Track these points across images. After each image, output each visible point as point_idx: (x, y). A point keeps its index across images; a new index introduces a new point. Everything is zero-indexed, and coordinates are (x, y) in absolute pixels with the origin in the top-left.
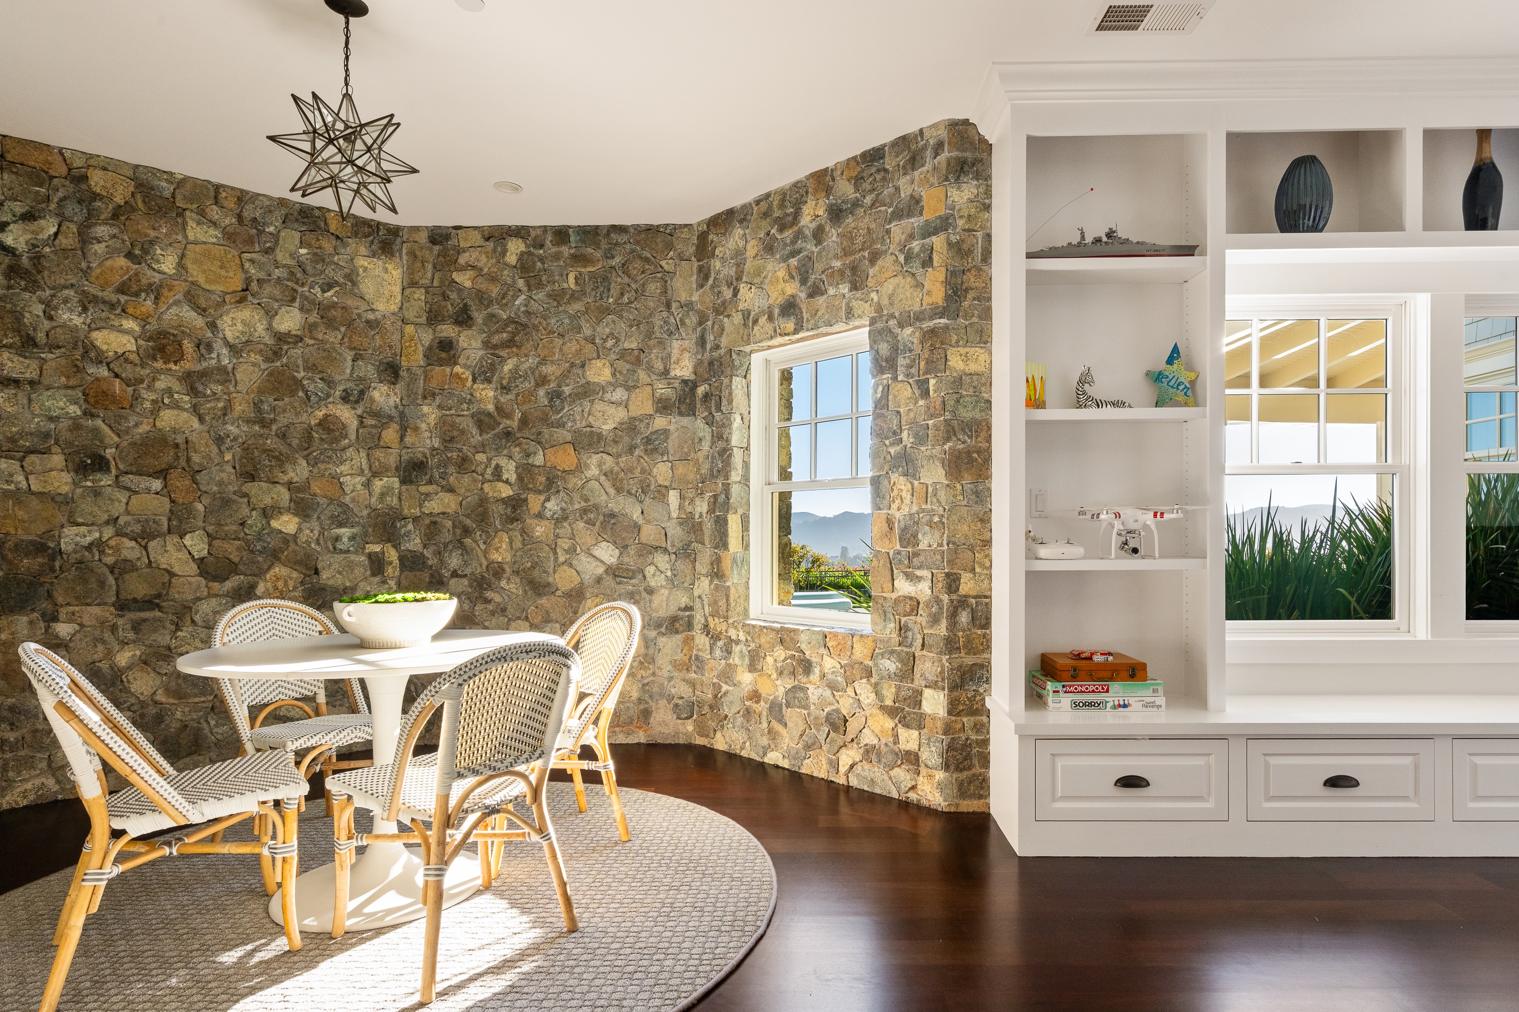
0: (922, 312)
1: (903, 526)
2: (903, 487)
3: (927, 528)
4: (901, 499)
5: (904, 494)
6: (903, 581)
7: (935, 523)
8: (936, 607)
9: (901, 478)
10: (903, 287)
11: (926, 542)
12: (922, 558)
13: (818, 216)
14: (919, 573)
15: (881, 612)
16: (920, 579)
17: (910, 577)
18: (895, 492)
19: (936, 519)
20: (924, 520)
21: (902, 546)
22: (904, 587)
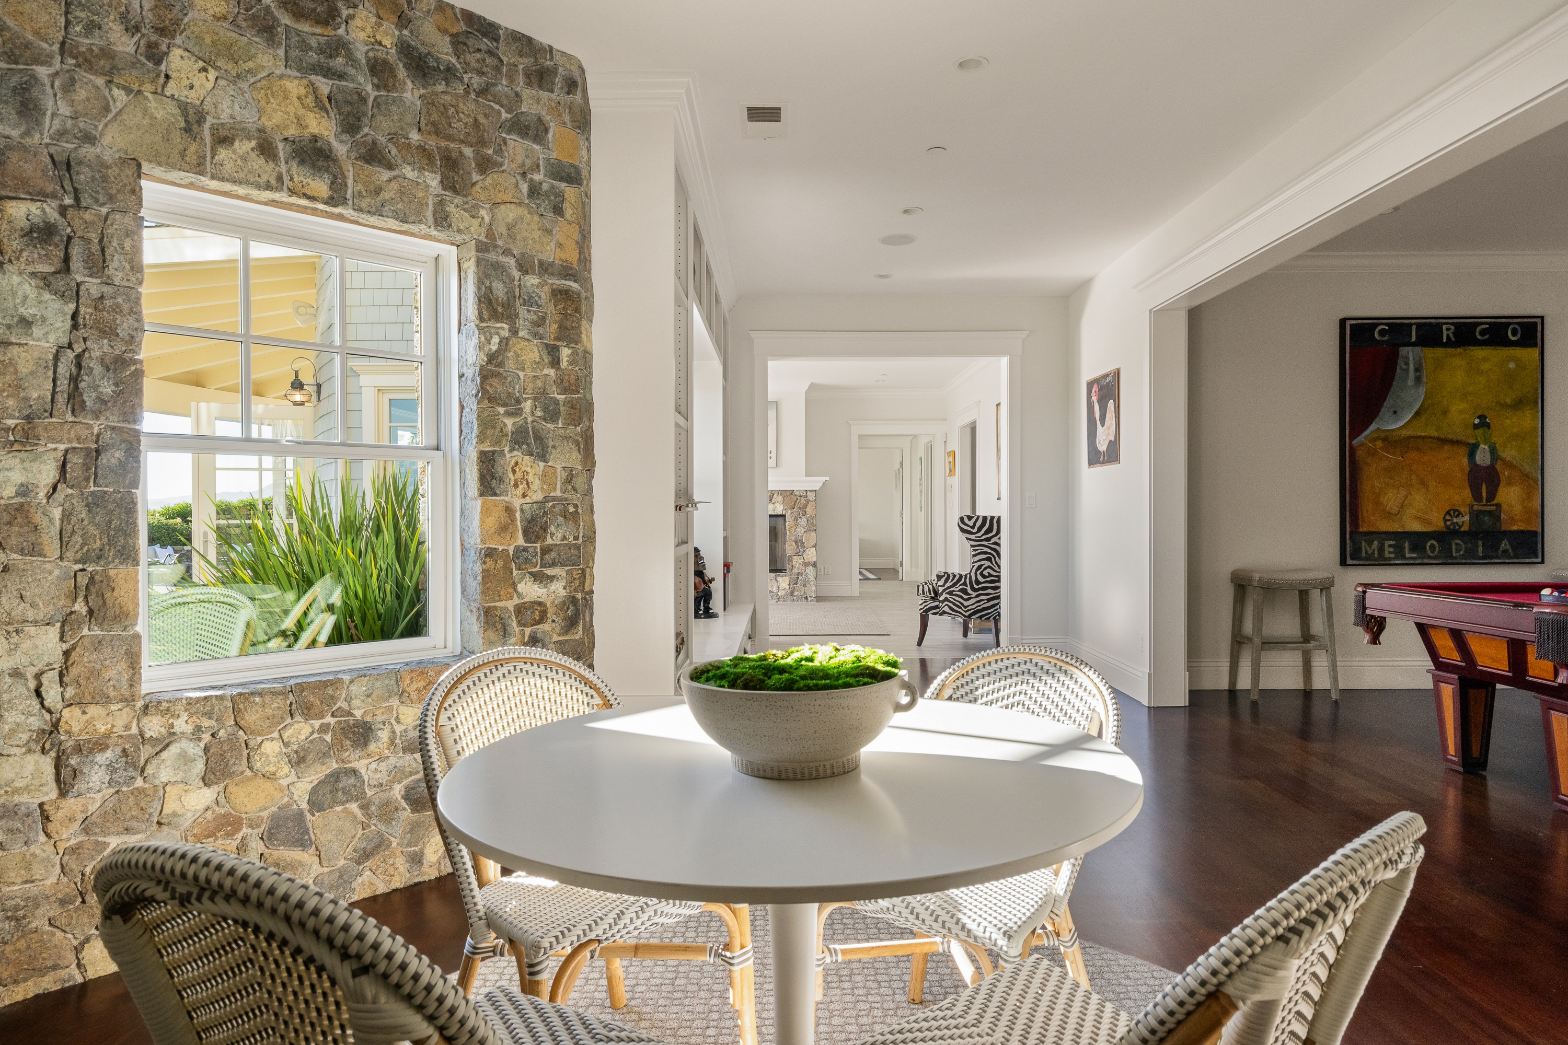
0: (552, 264)
1: (529, 517)
2: (528, 469)
3: (561, 519)
4: (528, 484)
5: (530, 478)
6: (529, 584)
7: (571, 513)
8: (572, 608)
9: (526, 458)
10: (528, 224)
11: (559, 535)
12: (553, 555)
13: (380, 44)
14: (549, 572)
15: (499, 626)
16: (552, 578)
17: (539, 578)
18: (519, 475)
19: (571, 509)
20: (557, 510)
21: (527, 540)
22: (530, 590)
